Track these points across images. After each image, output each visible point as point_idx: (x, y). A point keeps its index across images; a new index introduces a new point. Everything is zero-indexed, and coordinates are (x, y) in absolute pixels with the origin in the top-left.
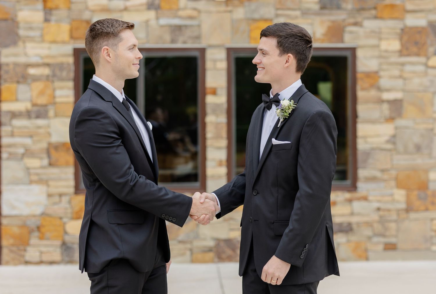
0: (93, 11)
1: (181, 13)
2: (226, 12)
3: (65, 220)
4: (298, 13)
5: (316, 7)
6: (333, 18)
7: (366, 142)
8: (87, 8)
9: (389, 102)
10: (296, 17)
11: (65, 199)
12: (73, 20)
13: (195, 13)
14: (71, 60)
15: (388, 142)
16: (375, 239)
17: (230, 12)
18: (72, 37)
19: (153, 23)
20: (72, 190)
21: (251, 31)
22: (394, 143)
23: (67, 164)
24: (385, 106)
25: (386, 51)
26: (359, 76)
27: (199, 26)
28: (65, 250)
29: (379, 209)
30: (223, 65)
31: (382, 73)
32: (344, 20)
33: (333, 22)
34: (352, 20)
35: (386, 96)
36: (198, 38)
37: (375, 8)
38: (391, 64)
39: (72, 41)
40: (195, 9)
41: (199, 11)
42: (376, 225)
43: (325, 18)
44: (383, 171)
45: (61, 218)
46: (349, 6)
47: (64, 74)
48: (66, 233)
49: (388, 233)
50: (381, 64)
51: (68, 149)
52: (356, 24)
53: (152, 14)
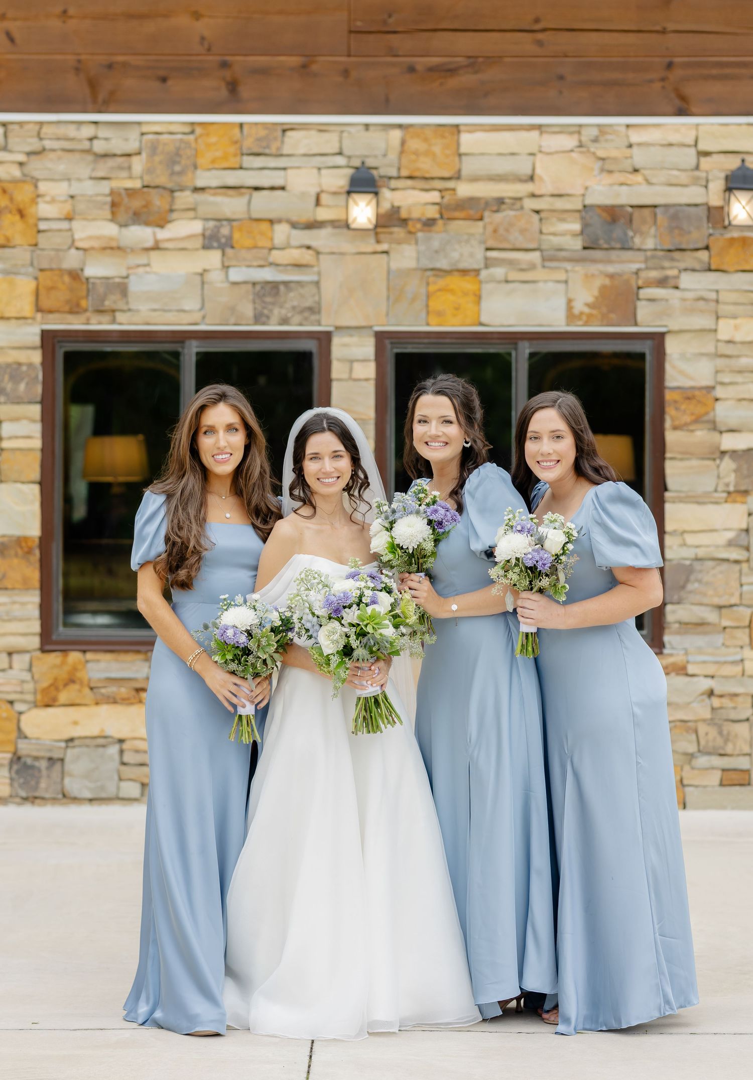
0: (85, 250)
1: (276, 256)
2: (375, 253)
3: (19, 707)
4: (535, 256)
5: (577, 244)
6: (611, 269)
7: (684, 544)
8: (73, 244)
9: (734, 454)
10: (532, 267)
11: (20, 661)
12: (42, 270)
13: (307, 257)
14: (36, 357)
15: (731, 544)
16: (702, 761)
17: (386, 252)
18: (39, 309)
19: (216, 276)
20: (36, 642)
21: (428, 296)
22: (747, 549)
23: (26, 586)
24: (727, 464)
25: (729, 342)
26: (669, 396)
27: (317, 284)
28: (17, 772)
29: (711, 693)
30: (369, 371)
31: (719, 392)
32: (637, 273)
33: (611, 276)
34: (654, 274)
35: (729, 442)
36: (314, 310)
37: (707, 248)
38: (740, 372)
39: (39, 316)
40: (309, 248)
41: (318, 253)
42: (702, 729)
43: (594, 268)
44: (720, 607)
45: (11, 703)
46: (650, 244)
47: (22, 386)
48: (21, 735)
49: (729, 749)
50: (717, 372)
51: (29, 552)
52: (662, 282)
53: (214, 258)
